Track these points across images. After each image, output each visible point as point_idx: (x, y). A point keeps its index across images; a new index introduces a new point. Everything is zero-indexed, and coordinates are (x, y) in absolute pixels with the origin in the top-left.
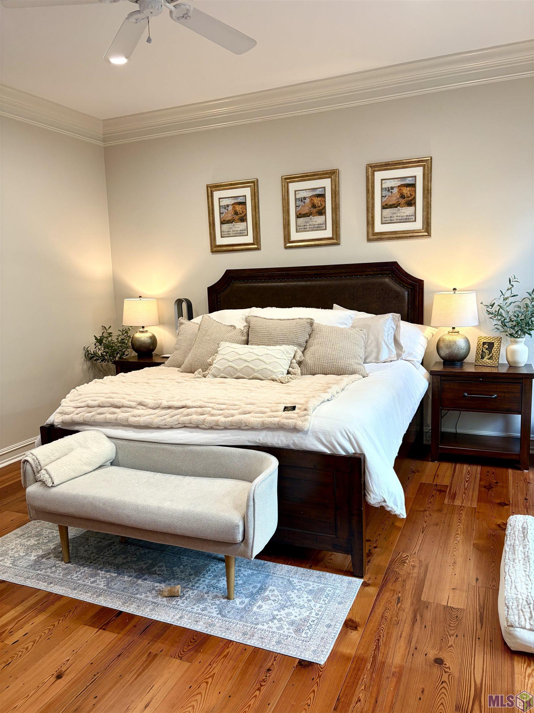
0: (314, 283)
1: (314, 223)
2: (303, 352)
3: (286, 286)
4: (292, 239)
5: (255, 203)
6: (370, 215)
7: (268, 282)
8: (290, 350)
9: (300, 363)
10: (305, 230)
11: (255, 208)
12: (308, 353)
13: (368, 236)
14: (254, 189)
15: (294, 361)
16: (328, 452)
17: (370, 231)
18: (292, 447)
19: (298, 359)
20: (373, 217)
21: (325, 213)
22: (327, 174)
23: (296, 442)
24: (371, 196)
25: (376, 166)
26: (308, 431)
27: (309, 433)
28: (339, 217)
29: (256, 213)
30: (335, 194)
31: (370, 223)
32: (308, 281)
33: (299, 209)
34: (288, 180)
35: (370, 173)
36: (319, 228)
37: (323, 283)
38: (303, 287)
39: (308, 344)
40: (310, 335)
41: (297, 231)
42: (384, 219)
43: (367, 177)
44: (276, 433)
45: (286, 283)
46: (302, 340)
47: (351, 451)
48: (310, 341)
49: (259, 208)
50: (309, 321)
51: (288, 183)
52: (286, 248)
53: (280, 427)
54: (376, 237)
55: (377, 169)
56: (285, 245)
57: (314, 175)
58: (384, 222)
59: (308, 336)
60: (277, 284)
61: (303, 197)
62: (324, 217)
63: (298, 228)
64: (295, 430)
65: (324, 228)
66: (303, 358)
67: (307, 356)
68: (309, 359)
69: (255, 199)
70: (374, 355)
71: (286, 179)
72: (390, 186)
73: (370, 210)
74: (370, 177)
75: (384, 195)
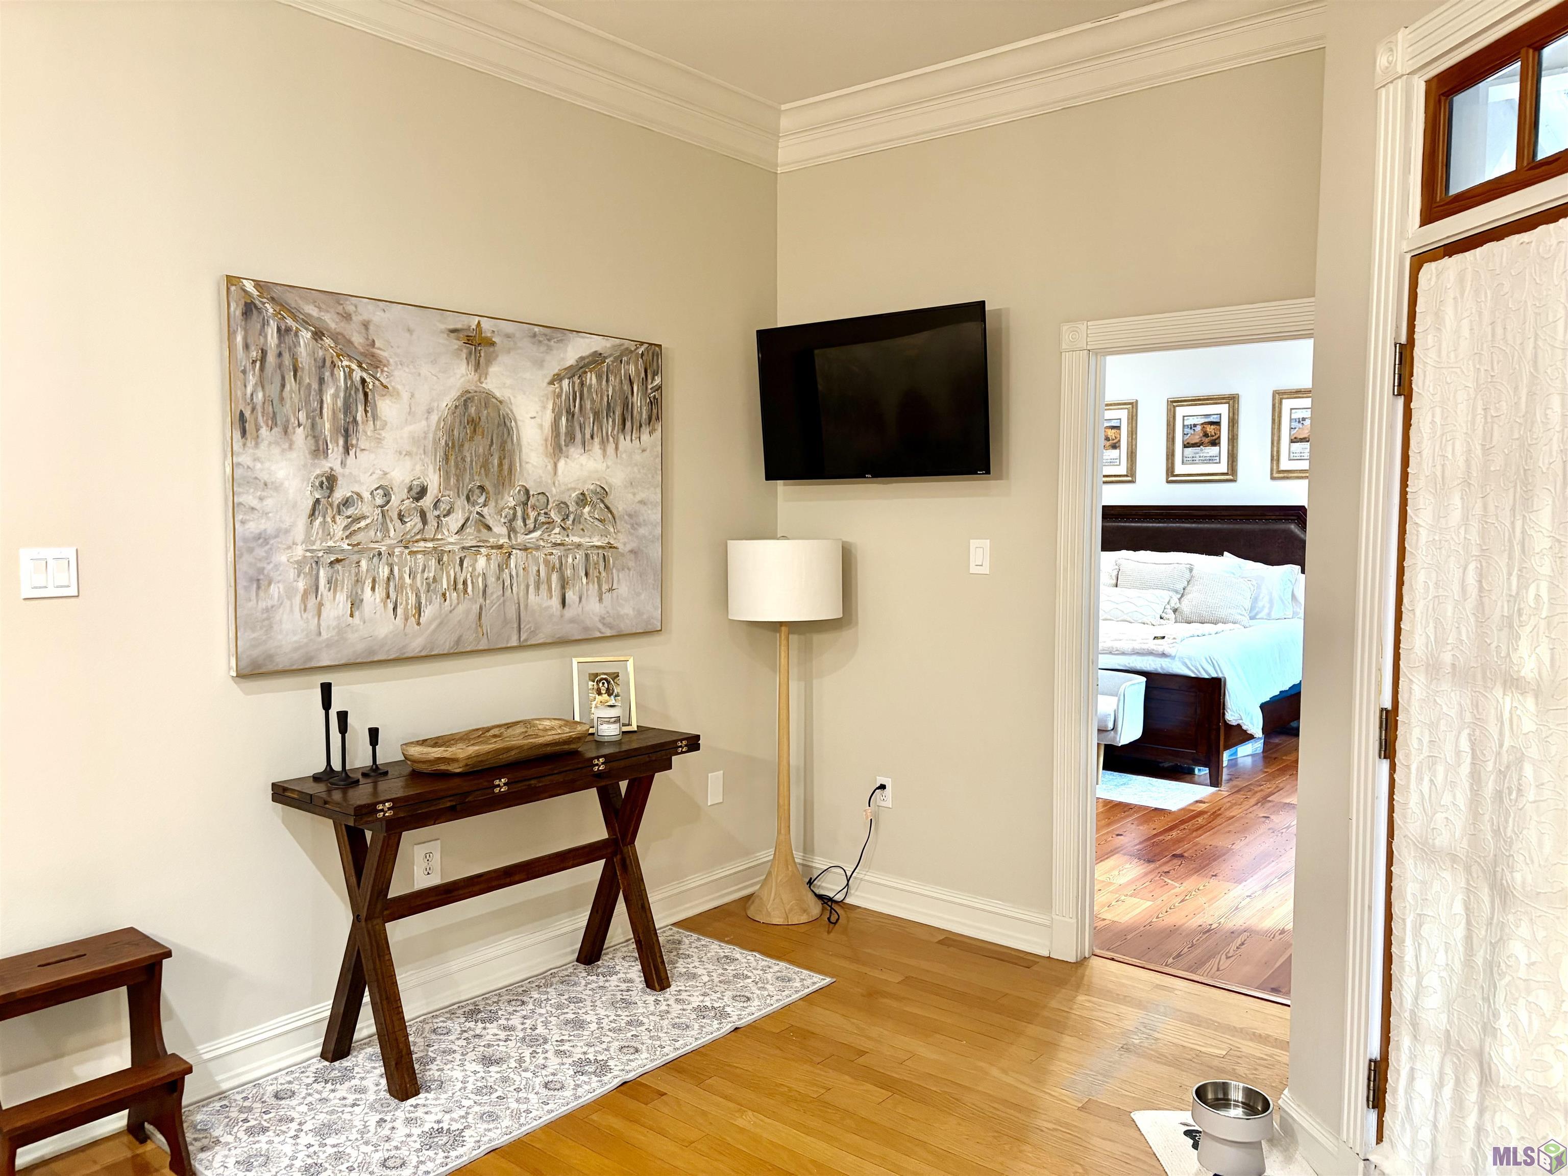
0: (1200, 526)
1: (1205, 455)
2: (1179, 599)
3: (1165, 528)
4: (1176, 472)
5: (1132, 428)
6: (1275, 449)
7: (1143, 522)
8: (1166, 595)
9: (1175, 611)
10: (1193, 462)
11: (1132, 434)
12: (1185, 601)
13: (1272, 474)
14: (1132, 412)
15: (1168, 607)
16: (1193, 675)
17: (1275, 467)
18: (1160, 671)
19: (1173, 605)
20: (1278, 452)
21: (1219, 443)
22: (1224, 398)
23: (1164, 666)
24: (1276, 427)
25: (1284, 393)
26: (1175, 656)
27: (1177, 659)
28: (1237, 450)
29: (1132, 439)
30: (1233, 422)
31: (1275, 458)
32: (1194, 522)
33: (1186, 437)
34: (1174, 404)
35: (1277, 401)
36: (1211, 460)
37: (1213, 526)
38: (1187, 529)
39: (1186, 591)
40: (1188, 582)
41: (1183, 463)
42: (1292, 455)
43: (1274, 405)
44: (1146, 658)
45: (1165, 525)
46: (1180, 587)
47: (1214, 675)
48: (1188, 588)
49: (1136, 434)
50: (1188, 566)
51: (1174, 407)
52: (1168, 482)
53: (1150, 653)
54: (1281, 475)
55: (1286, 396)
56: (1167, 479)
57: (1207, 399)
58: (1292, 458)
59: (1186, 583)
60: (1154, 525)
61: (1192, 423)
62: (1217, 448)
63: (1185, 459)
64: (1163, 655)
65: (1218, 461)
66: (1178, 605)
67: (1183, 603)
68: (1186, 606)
69: (1132, 424)
70: (1266, 611)
71: (1172, 402)
72: (1301, 417)
73: (1275, 444)
74: (1277, 405)
75: (1293, 427)
